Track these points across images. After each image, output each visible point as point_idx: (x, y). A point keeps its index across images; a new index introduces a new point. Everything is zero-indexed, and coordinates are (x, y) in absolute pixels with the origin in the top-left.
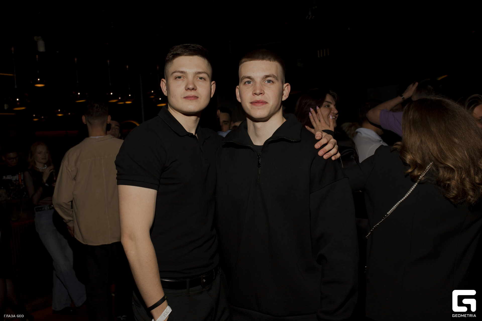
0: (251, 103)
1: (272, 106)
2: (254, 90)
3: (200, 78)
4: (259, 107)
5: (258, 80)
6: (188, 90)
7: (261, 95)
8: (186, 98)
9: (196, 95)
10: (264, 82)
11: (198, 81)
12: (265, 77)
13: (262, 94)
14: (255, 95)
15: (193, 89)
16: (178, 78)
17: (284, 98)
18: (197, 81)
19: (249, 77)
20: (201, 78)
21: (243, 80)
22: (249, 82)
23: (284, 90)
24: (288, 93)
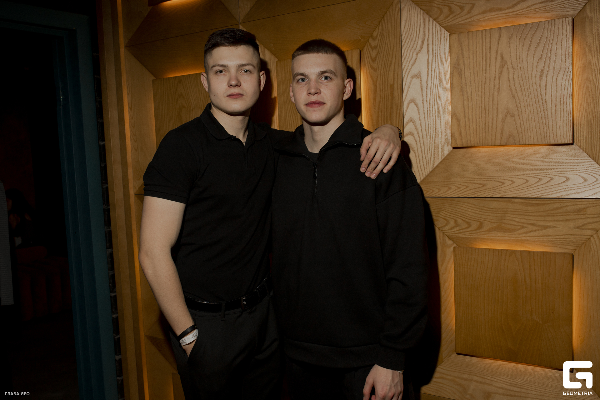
0: (307, 105)
1: (331, 107)
2: (309, 90)
3: (244, 70)
4: (316, 109)
5: (313, 77)
6: (231, 87)
7: (316, 94)
8: (229, 96)
9: (241, 92)
10: (320, 79)
11: (243, 74)
12: (320, 73)
13: (318, 94)
14: (309, 95)
15: (237, 85)
16: (218, 73)
17: (346, 97)
18: (241, 75)
19: (302, 74)
20: (246, 71)
21: (296, 77)
22: (303, 80)
23: (346, 86)
24: (350, 90)
